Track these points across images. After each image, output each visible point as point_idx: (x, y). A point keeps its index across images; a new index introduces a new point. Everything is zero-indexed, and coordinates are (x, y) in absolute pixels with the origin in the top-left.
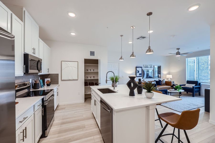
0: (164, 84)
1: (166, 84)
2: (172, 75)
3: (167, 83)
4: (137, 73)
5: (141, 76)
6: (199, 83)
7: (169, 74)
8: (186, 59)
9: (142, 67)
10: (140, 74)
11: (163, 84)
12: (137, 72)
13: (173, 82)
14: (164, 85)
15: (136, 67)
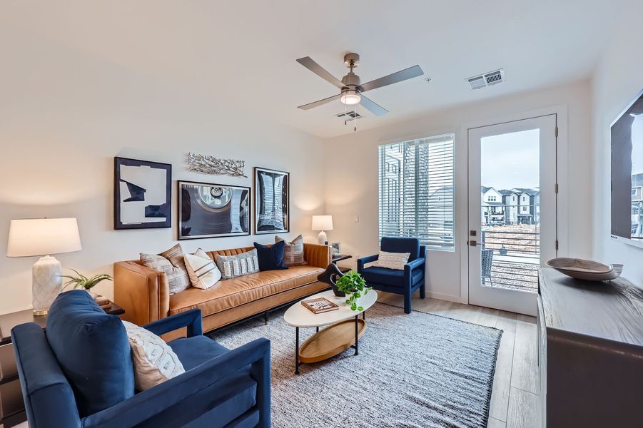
0: (297, 258)
1: (305, 259)
2: (330, 217)
3: (313, 256)
4: (123, 205)
5: (164, 220)
6: (421, 247)
7: (323, 211)
8: (380, 148)
9: (168, 167)
10: (152, 211)
11: (292, 259)
12: (125, 193)
13: (336, 246)
14: (297, 265)
15: (118, 161)
